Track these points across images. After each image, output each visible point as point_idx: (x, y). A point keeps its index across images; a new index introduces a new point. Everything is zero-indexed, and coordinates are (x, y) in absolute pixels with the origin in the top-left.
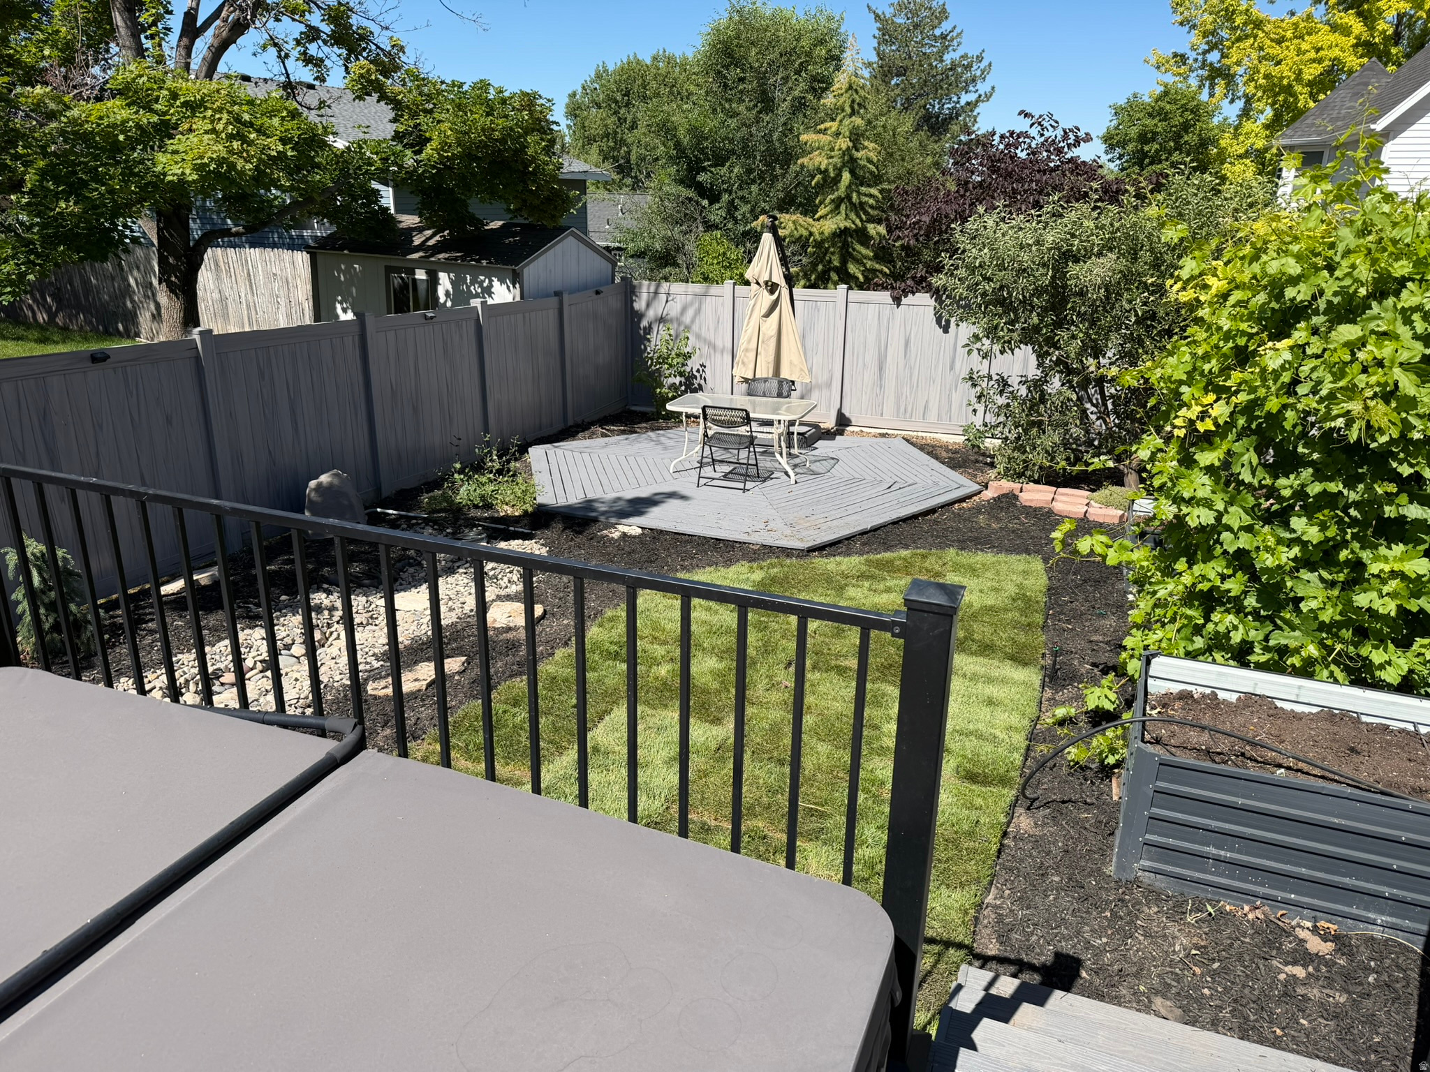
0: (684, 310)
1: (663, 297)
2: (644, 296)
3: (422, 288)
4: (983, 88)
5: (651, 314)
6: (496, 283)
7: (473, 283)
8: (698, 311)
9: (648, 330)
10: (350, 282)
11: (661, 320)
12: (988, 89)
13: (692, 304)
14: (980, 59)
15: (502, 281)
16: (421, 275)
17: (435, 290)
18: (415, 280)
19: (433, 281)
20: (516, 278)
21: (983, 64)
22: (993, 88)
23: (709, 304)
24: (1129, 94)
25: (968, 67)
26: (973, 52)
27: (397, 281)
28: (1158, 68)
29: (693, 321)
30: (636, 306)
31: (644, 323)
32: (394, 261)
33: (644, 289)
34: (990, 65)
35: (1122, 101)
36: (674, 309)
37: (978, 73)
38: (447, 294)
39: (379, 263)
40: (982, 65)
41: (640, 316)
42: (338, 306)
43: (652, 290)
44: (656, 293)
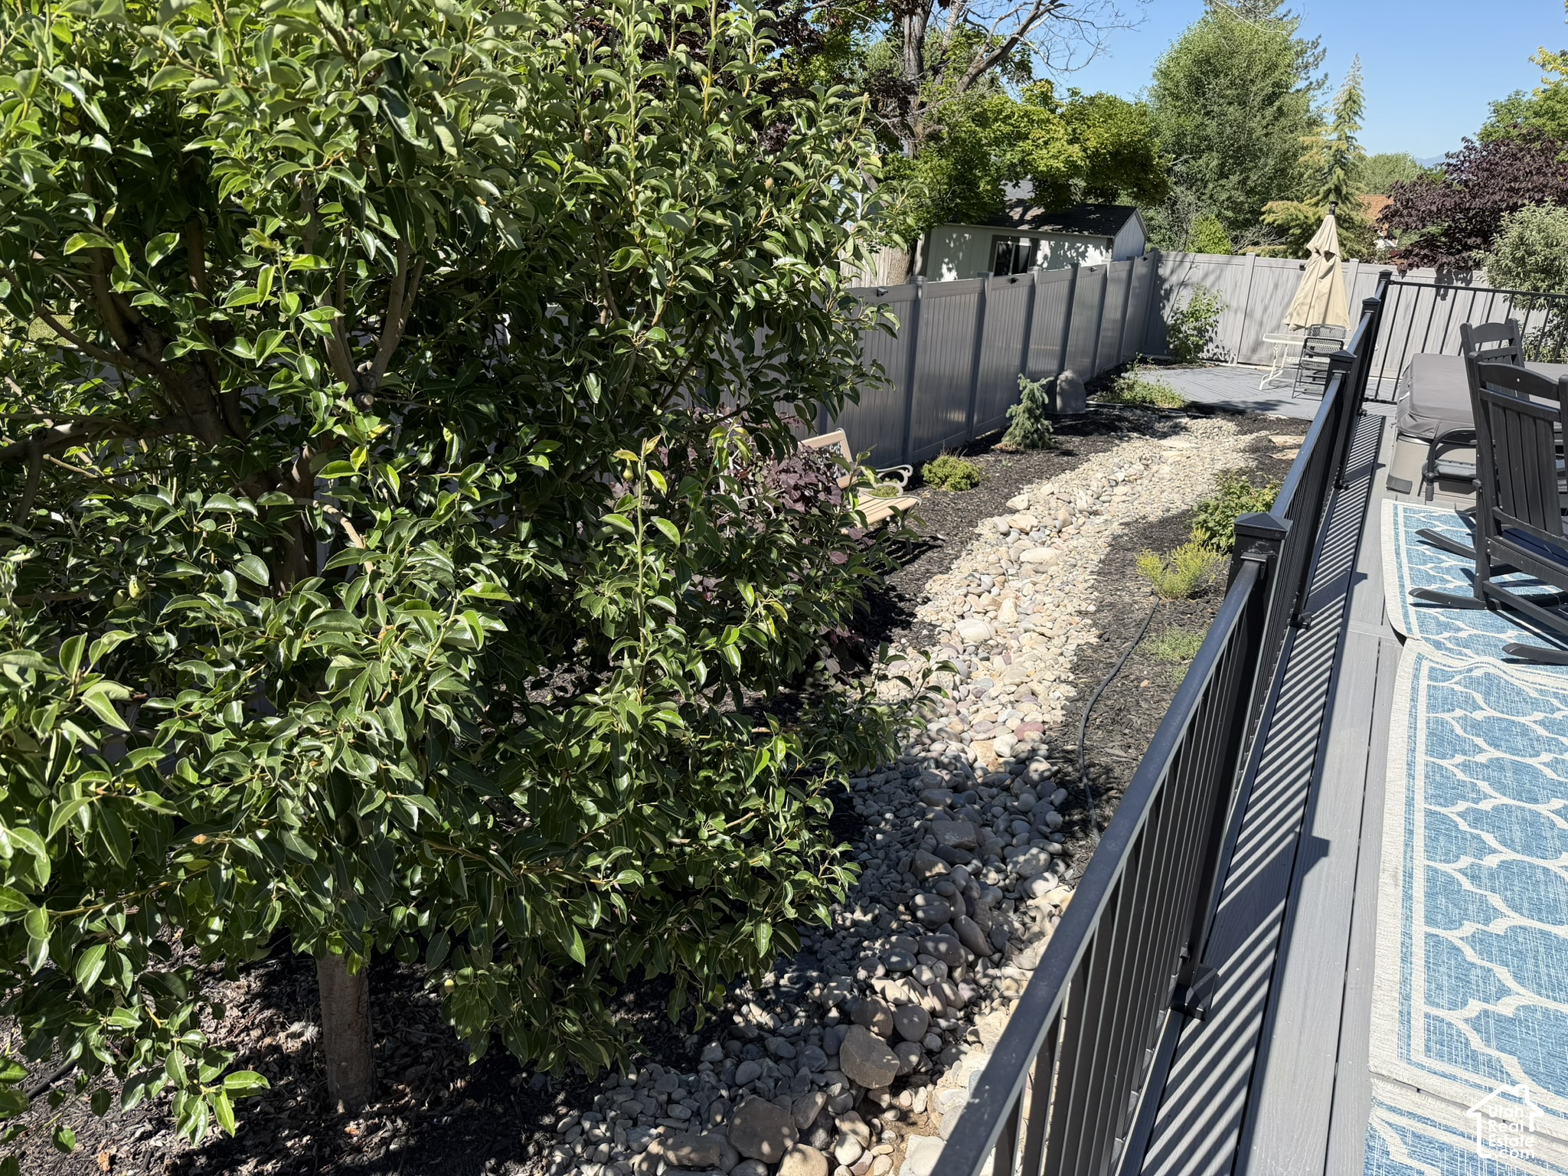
0: (1206, 276)
1: (1187, 265)
2: (1170, 265)
3: (1023, 253)
4: (1315, 75)
5: (1174, 279)
6: (1091, 248)
7: (1069, 249)
8: (1218, 278)
9: (1168, 292)
10: (958, 248)
11: (1183, 284)
12: (1322, 76)
13: (1213, 271)
14: (1315, 45)
15: (1096, 247)
16: (1025, 243)
17: (1035, 254)
18: (1018, 247)
19: (1035, 246)
20: (1109, 245)
21: (1320, 49)
22: (1326, 76)
23: (1229, 272)
24: (1511, 91)
25: (1300, 54)
26: (1309, 37)
27: (1002, 247)
28: (1543, 66)
29: (1213, 285)
30: (1161, 271)
31: (1166, 286)
32: (1002, 231)
33: (1171, 258)
34: (1325, 51)
35: (1502, 99)
36: (1196, 275)
37: (1311, 60)
38: (1045, 257)
39: (987, 234)
40: (1316, 52)
41: (1164, 281)
42: (944, 267)
43: (1179, 258)
44: (1182, 262)
